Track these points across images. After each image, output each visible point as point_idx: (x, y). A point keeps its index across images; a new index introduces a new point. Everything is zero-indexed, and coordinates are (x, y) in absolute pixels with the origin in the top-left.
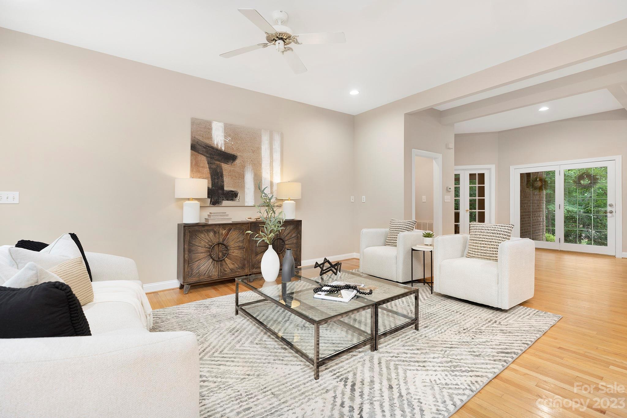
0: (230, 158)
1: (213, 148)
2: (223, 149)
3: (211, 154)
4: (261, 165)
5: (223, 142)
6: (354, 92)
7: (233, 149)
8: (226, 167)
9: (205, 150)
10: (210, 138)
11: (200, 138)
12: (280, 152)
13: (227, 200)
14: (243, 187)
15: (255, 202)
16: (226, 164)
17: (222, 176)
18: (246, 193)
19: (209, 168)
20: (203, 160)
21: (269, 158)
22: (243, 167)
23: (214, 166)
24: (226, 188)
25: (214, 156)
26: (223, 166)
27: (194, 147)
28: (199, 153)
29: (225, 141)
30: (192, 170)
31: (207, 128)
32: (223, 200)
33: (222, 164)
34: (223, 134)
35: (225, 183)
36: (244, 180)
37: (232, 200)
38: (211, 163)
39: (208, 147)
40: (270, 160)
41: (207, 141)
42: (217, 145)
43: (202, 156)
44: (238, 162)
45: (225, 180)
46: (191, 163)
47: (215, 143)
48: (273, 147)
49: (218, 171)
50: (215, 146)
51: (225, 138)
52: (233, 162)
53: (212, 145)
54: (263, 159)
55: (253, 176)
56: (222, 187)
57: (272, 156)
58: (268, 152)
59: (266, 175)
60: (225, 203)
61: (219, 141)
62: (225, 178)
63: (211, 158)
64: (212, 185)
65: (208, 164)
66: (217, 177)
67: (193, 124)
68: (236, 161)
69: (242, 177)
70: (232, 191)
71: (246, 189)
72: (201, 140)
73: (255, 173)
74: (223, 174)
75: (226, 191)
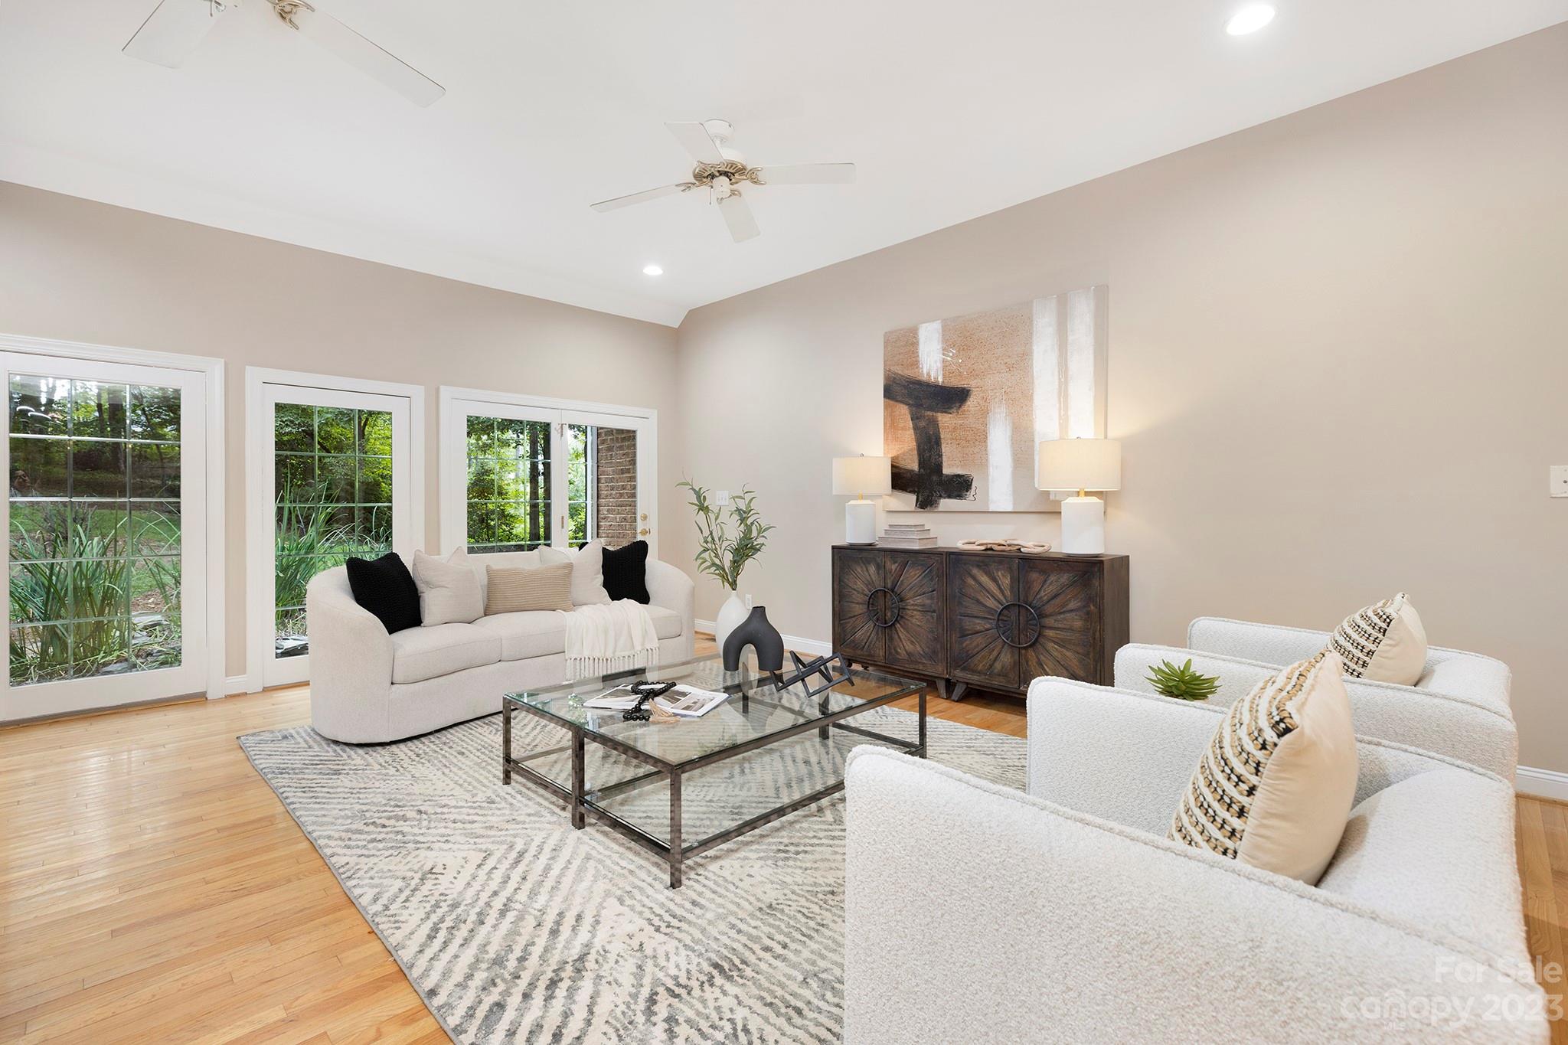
0: (952, 397)
1: (919, 383)
2: (940, 380)
3: (917, 398)
4: (1030, 399)
5: (939, 365)
7: (960, 374)
8: (945, 420)
9: (906, 392)
10: (916, 363)
11: (899, 370)
12: (1091, 351)
13: (949, 497)
14: (983, 464)
15: (1015, 502)
16: (946, 412)
17: (938, 442)
18: (990, 478)
19: (914, 429)
20: (903, 411)
21: (1056, 373)
22: (985, 413)
23: (923, 423)
24: (947, 470)
25: (924, 401)
26: (940, 419)
27: (889, 393)
28: (897, 401)
29: (944, 361)
30: (886, 439)
31: (911, 343)
32: (941, 496)
33: (939, 414)
34: (939, 347)
35: (944, 458)
36: (986, 446)
37: (959, 496)
38: (917, 418)
39: (913, 383)
40: (1060, 379)
41: (909, 373)
42: (928, 374)
43: (902, 405)
44: (971, 403)
45: (943, 450)
46: (885, 424)
47: (925, 372)
48: (1071, 341)
49: (931, 433)
50: (924, 378)
51: (944, 354)
52: (960, 406)
53: (918, 378)
54: (1036, 382)
55: (1009, 433)
56: (939, 467)
57: (1066, 365)
58: (1053, 358)
59: (1044, 422)
60: (945, 503)
61: (932, 364)
62: (943, 446)
63: (917, 406)
64: (920, 464)
65: (912, 420)
66: (929, 444)
67: (886, 343)
68: (968, 403)
69: (980, 438)
70: (959, 476)
71: (991, 470)
72: (900, 372)
73: (1014, 423)
74: (940, 438)
75: (947, 476)
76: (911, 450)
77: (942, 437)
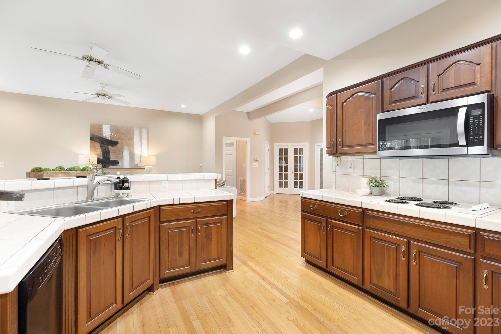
0: (113, 143)
1: (103, 138)
2: (110, 139)
3: (102, 142)
4: (134, 146)
5: (109, 135)
6: (183, 106)
7: (116, 138)
8: (111, 148)
9: (98, 140)
10: (102, 133)
11: (96, 134)
12: (146, 139)
13: (112, 165)
14: (122, 158)
15: (130, 166)
16: (111, 146)
17: (109, 153)
18: (124, 161)
19: (101, 149)
20: (98, 145)
22: (122, 148)
23: (104, 148)
25: (104, 143)
26: (109, 147)
27: (92, 139)
28: (95, 141)
29: (111, 134)
31: (100, 128)
32: (110, 165)
33: (109, 146)
34: (109, 131)
35: (111, 156)
36: (123, 155)
37: (116, 165)
38: (102, 146)
39: (101, 138)
40: (140, 144)
41: (100, 135)
42: (106, 137)
43: (97, 143)
45: (111, 155)
46: (91, 146)
47: (105, 136)
48: (142, 136)
49: (107, 150)
52: (116, 145)
54: (135, 143)
55: (128, 152)
56: (109, 159)
57: (141, 141)
58: (139, 139)
59: (137, 151)
60: (111, 167)
61: (107, 134)
62: (111, 154)
63: (102, 144)
64: (103, 157)
65: (100, 147)
66: (106, 153)
67: (91, 127)
68: (118, 145)
69: (121, 153)
70: (115, 161)
71: (124, 160)
72: (96, 135)
73: (130, 151)
74: (109, 152)
75: (112, 160)
76: (100, 154)
77: (110, 151)
